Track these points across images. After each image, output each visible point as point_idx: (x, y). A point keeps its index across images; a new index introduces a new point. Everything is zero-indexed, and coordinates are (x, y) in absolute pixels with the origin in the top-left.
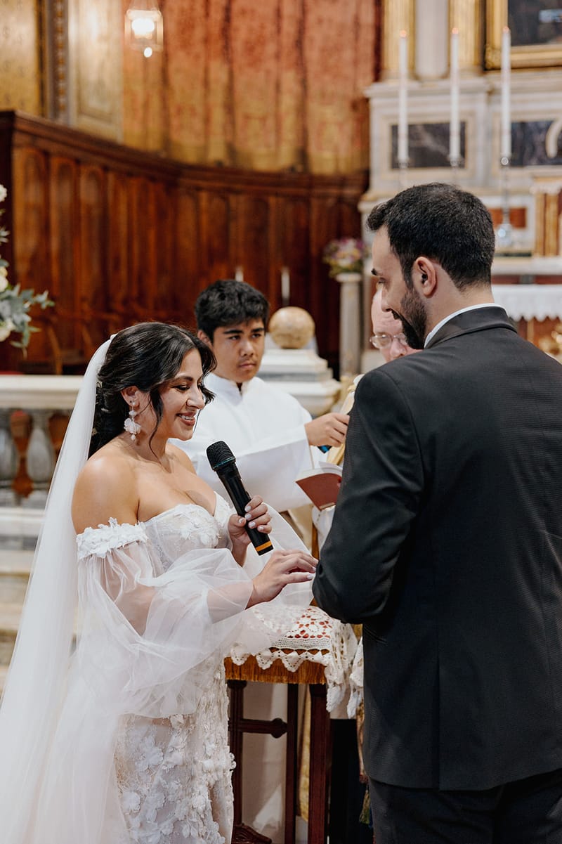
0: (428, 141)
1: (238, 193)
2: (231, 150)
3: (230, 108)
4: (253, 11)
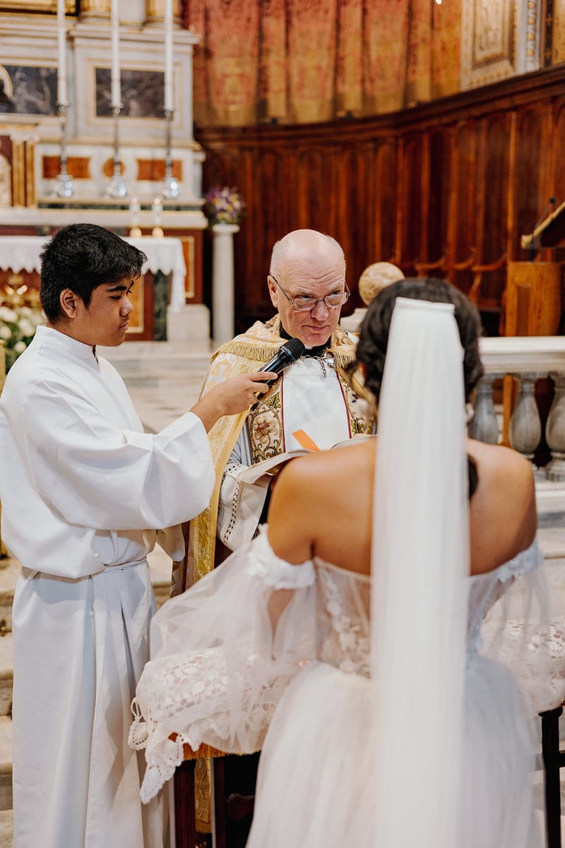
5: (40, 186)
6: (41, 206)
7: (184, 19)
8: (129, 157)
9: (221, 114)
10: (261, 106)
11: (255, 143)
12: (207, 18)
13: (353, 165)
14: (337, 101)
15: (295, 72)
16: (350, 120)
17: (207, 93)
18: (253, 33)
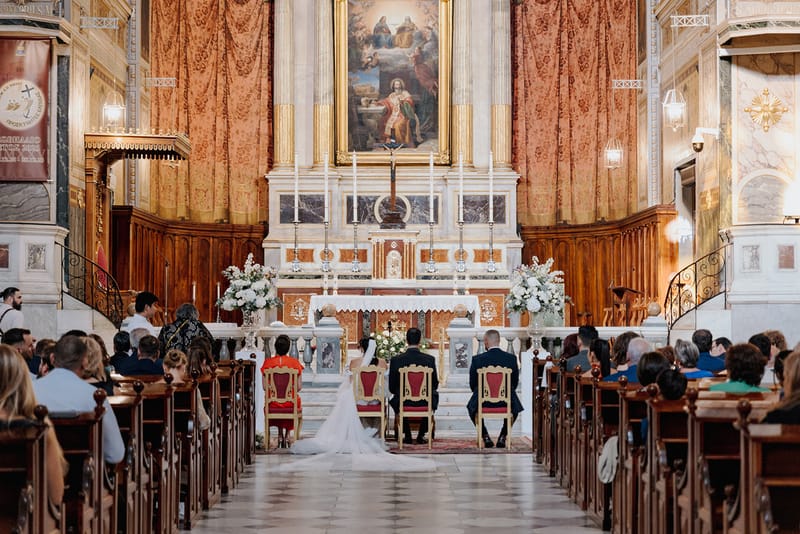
0: (304, 207)
1: (192, 236)
2: (189, 211)
3: (188, 186)
4: (200, 128)
5: (419, 266)
6: (417, 278)
7: (514, 163)
8: (469, 248)
9: (536, 219)
10: (558, 214)
11: (554, 236)
12: (527, 162)
13: (604, 248)
14: (597, 212)
15: (576, 194)
16: (603, 223)
17: (528, 207)
18: (553, 171)
